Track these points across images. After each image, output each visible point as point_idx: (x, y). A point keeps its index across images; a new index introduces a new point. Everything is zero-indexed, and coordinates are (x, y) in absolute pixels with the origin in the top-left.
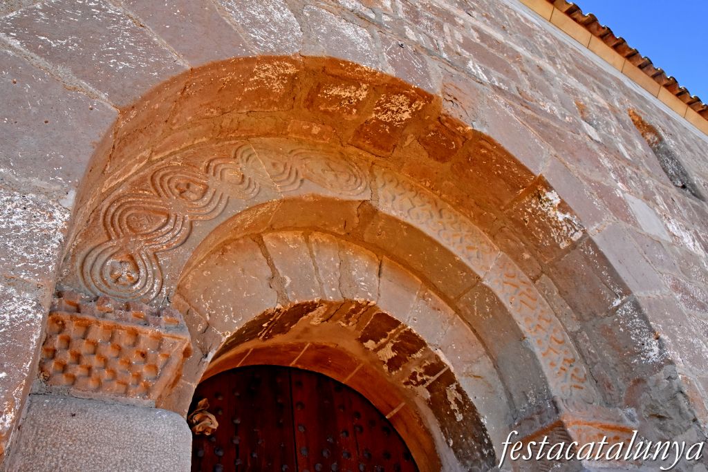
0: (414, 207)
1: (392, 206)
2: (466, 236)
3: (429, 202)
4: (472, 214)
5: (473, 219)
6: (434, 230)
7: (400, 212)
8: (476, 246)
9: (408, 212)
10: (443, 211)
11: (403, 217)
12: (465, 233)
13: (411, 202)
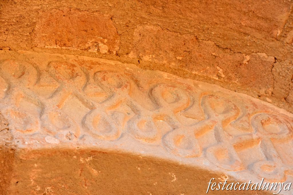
0: (92, 108)
1: (43, 127)
2: (225, 122)
3: (120, 86)
4: (221, 71)
5: (226, 82)
6: (153, 140)
7: (65, 132)
8: (255, 137)
9: (83, 123)
10: (157, 91)
11: (75, 140)
12: (221, 117)
13: (82, 100)
